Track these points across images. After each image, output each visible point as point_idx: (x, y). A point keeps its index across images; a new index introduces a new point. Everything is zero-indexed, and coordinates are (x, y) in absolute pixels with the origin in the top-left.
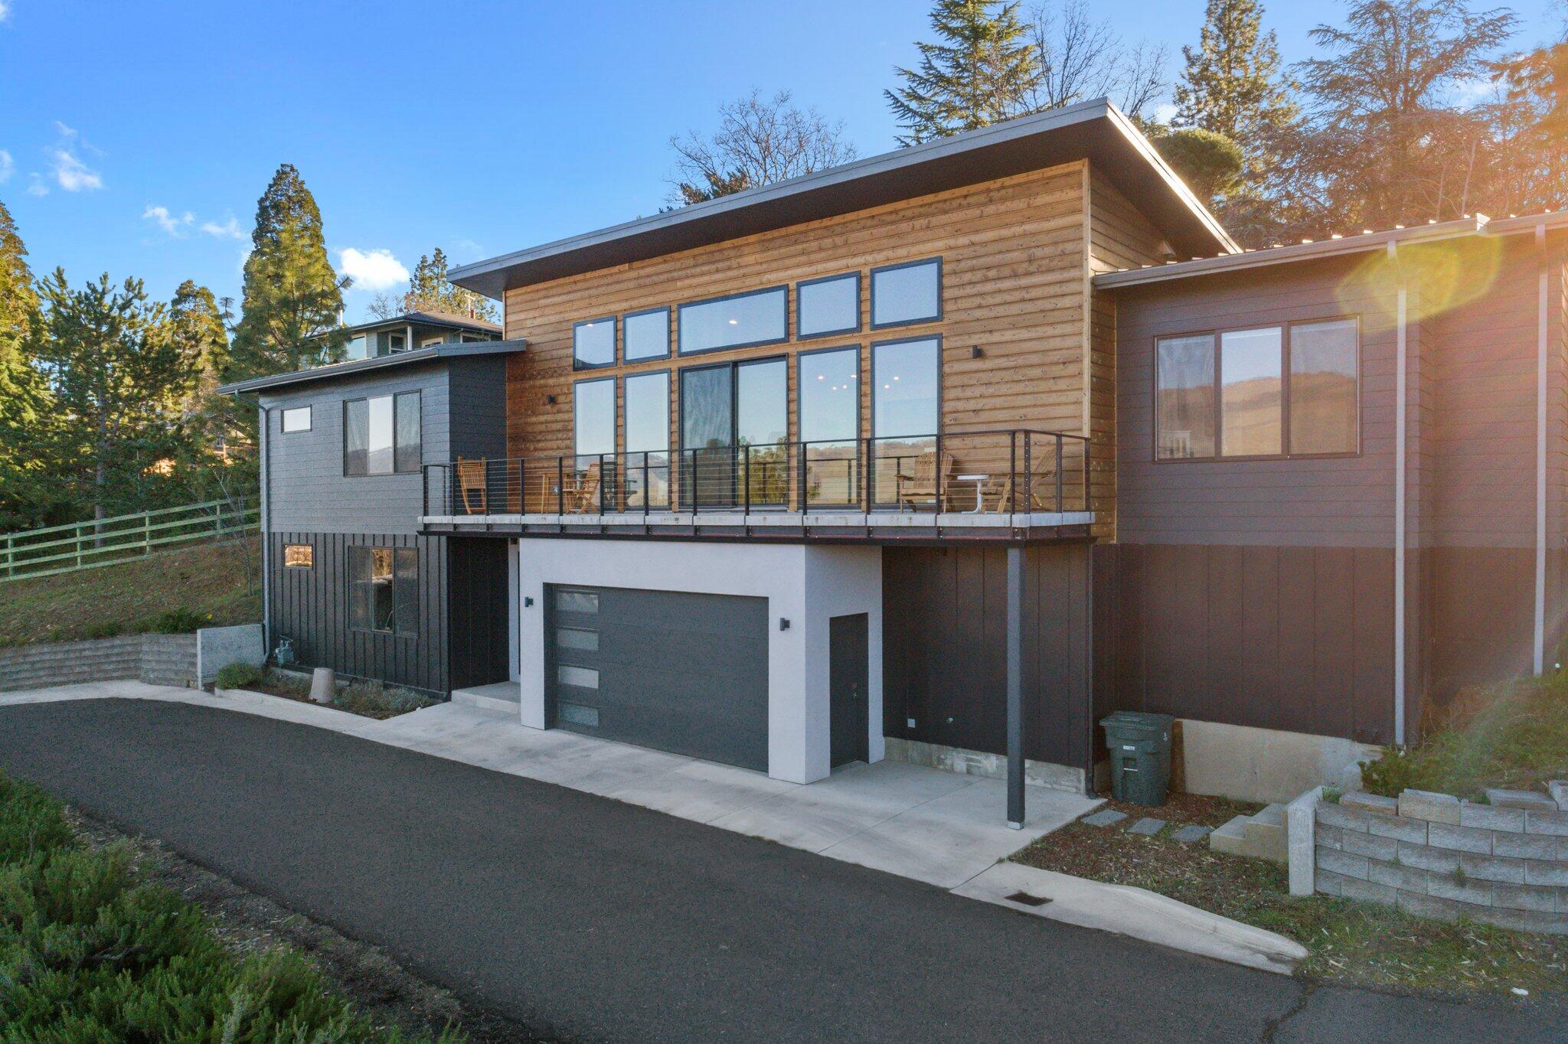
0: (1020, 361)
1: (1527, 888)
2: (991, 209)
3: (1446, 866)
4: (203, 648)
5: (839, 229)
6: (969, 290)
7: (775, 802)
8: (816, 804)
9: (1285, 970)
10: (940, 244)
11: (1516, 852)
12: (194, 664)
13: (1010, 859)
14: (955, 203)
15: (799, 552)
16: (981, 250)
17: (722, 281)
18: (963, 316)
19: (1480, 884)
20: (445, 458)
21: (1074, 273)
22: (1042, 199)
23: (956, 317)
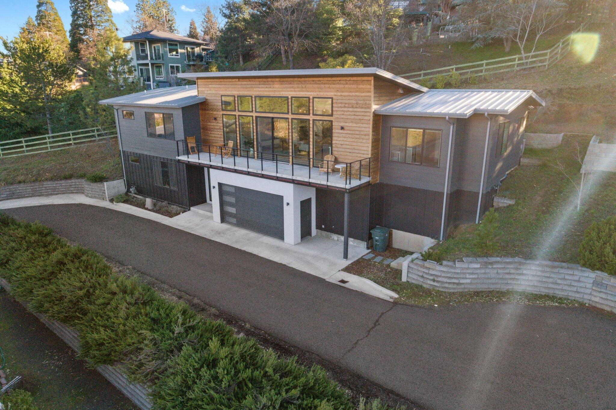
0: (353, 132)
1: (446, 283)
2: (347, 86)
3: (432, 278)
4: (107, 188)
5: (303, 82)
6: (340, 109)
7: (286, 251)
8: (296, 252)
9: (392, 300)
10: (332, 93)
11: (446, 275)
12: (105, 193)
13: (342, 270)
14: (337, 82)
15: (291, 185)
16: (344, 98)
17: (268, 91)
18: (338, 116)
19: (438, 282)
20: (183, 138)
21: (368, 110)
22: (361, 86)
23: (336, 116)
